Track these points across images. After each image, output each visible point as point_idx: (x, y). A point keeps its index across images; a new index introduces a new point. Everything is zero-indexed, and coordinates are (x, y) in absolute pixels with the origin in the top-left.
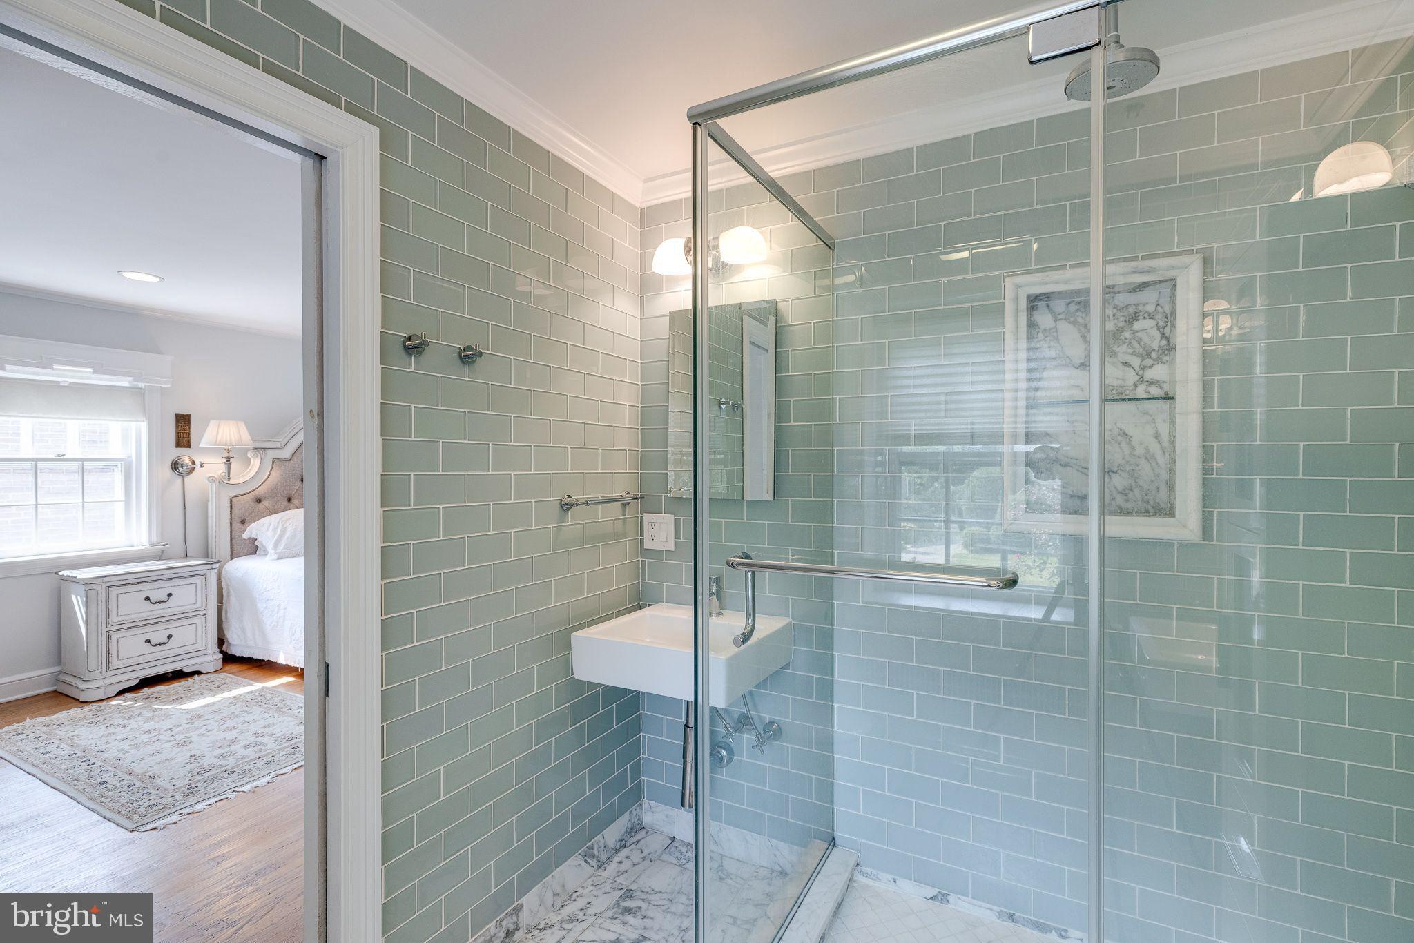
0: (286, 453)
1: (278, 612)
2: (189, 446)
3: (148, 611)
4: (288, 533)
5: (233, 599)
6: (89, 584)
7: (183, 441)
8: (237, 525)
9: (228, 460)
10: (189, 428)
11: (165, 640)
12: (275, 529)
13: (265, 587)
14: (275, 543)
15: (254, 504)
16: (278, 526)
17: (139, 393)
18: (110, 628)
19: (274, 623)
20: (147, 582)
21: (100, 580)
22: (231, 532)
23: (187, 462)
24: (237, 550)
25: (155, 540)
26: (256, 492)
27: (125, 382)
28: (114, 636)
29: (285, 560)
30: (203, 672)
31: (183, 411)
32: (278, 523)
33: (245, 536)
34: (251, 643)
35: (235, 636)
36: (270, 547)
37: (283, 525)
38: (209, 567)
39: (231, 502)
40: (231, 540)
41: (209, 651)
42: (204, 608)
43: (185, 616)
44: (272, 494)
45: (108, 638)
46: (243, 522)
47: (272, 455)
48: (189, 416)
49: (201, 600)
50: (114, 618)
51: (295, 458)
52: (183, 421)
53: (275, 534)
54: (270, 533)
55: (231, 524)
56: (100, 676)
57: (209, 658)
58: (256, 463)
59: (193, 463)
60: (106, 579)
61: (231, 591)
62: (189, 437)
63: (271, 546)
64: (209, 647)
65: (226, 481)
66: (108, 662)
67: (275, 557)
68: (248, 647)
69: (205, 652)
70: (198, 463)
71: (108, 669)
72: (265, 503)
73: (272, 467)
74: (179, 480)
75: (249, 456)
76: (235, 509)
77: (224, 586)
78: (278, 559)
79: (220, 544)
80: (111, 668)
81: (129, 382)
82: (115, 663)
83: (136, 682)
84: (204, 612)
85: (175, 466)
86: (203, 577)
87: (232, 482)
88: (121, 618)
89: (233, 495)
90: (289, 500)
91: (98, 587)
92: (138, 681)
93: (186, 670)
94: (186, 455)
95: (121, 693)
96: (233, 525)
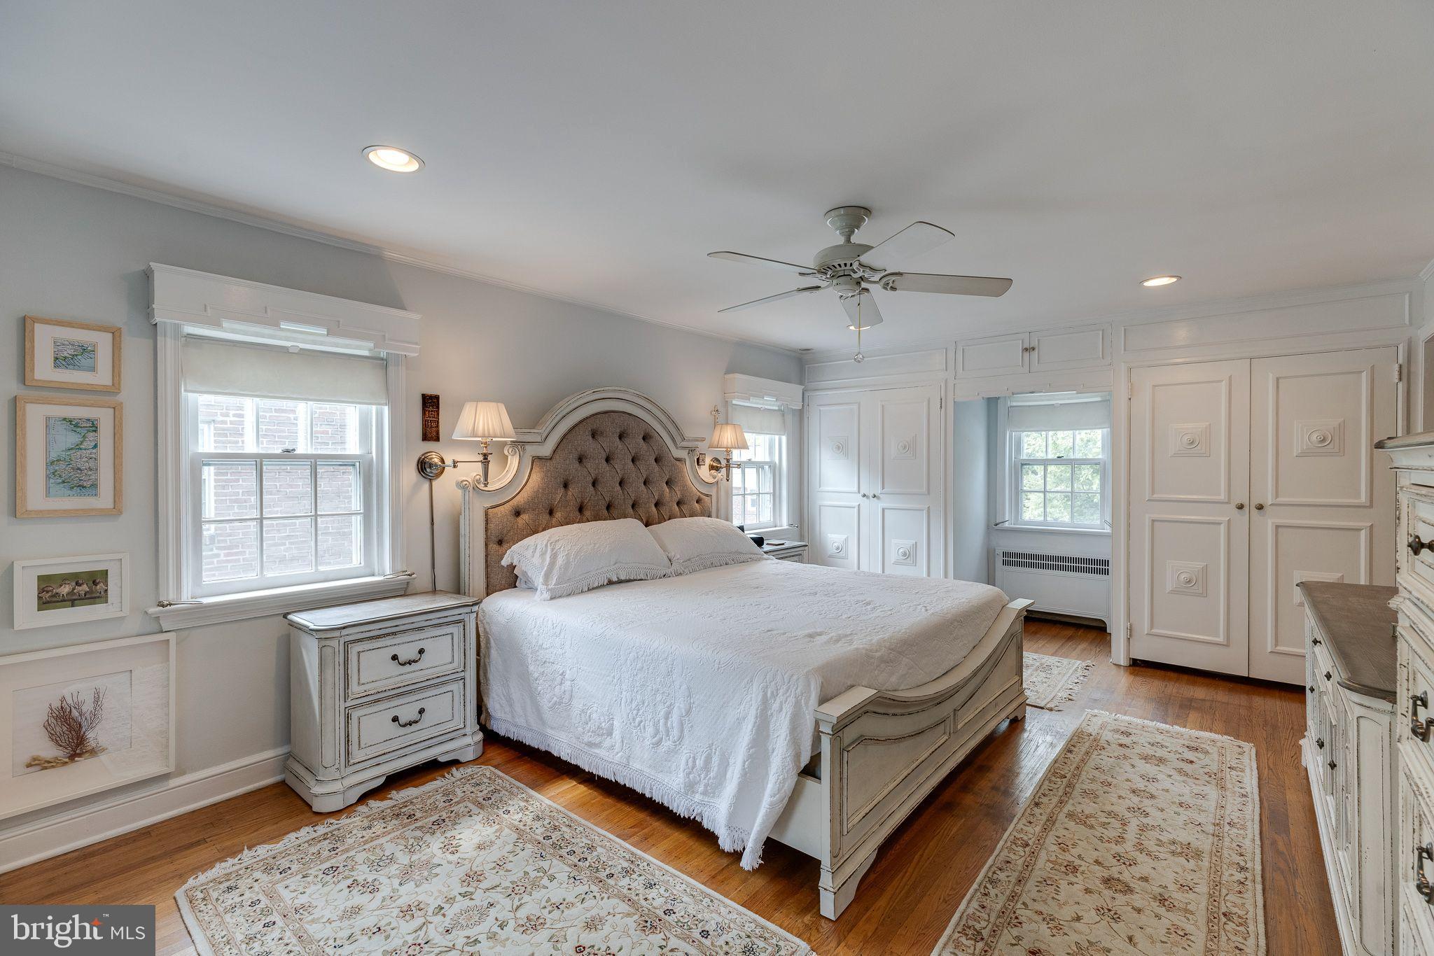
0: (546, 450)
1: (561, 684)
2: (437, 439)
3: (393, 676)
4: (560, 561)
5: (494, 653)
6: (324, 635)
7: (430, 433)
8: (493, 547)
9: (485, 456)
10: (438, 414)
11: (415, 716)
12: (543, 554)
13: (540, 642)
14: (545, 575)
15: (512, 518)
16: (546, 551)
17: (383, 364)
18: (348, 704)
19: (555, 699)
20: (394, 634)
21: (337, 634)
22: (486, 556)
23: (436, 460)
24: (495, 580)
25: (399, 568)
26: (514, 502)
27: (362, 348)
28: (355, 715)
29: (558, 600)
30: (463, 760)
31: (430, 391)
32: (546, 546)
33: (505, 562)
34: (521, 721)
35: (497, 706)
36: (538, 581)
37: (553, 550)
38: (467, 610)
39: (486, 514)
40: (487, 567)
41: (468, 730)
42: (462, 669)
43: (437, 683)
44: (531, 505)
45: (348, 717)
46: (500, 542)
47: (532, 450)
48: (437, 398)
49: (458, 656)
50: (355, 688)
51: (557, 456)
52: (430, 403)
53: (543, 561)
54: (536, 560)
55: (486, 545)
56: (337, 776)
57: (468, 740)
58: (513, 462)
59: (443, 461)
60: (344, 632)
61: (492, 641)
62: (438, 426)
63: (541, 580)
64: (468, 723)
65: (481, 486)
66: (348, 753)
67: (547, 595)
68: (516, 726)
69: (462, 732)
70: (448, 461)
71: (347, 763)
72: (525, 517)
73: (532, 469)
74: (426, 485)
75: (506, 452)
76: (491, 526)
77: (481, 634)
78: (551, 599)
79: (475, 574)
80: (352, 762)
81: (370, 350)
82: (358, 755)
83: (381, 781)
84: (463, 674)
85: (423, 466)
86: (461, 624)
87: (490, 488)
88: (363, 688)
89: (489, 506)
90: (551, 513)
91: (334, 643)
92: (382, 780)
93: (442, 759)
94: (436, 452)
95: (363, 798)
96: (490, 547)
